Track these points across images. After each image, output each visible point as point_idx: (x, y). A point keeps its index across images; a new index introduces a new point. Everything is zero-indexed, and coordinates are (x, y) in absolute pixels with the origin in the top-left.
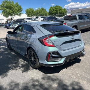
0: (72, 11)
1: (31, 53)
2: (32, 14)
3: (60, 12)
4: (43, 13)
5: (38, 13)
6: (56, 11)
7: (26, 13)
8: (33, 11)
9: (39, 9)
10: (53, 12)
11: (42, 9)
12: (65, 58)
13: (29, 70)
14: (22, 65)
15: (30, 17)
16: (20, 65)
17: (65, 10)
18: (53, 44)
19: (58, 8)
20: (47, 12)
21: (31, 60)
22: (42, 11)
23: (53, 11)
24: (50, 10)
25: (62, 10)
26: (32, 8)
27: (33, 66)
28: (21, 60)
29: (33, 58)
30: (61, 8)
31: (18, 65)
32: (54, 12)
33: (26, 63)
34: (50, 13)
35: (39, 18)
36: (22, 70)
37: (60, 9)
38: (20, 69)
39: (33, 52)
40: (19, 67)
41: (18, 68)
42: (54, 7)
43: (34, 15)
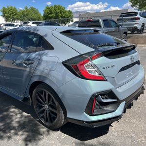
0: (80, 15)
1: (43, 96)
2: (15, 17)
3: (62, 17)
4: (34, 16)
5: (24, 16)
6: (56, 13)
7: (2, 14)
8: (16, 11)
9: (26, 8)
10: (50, 15)
11: (32, 8)
12: (124, 102)
13: (40, 137)
14: (18, 122)
15: (10, 23)
16: (15, 124)
17: (70, 12)
18: (100, 74)
19: (59, 9)
20: (40, 14)
21: (43, 112)
22: (32, 13)
23: (51, 13)
24: (45, 11)
25: (65, 12)
26: (13, 7)
27: (47, 124)
28: (13, 110)
29: (46, 106)
30: (64, 9)
31: (10, 123)
32: (52, 15)
33: (26, 117)
34: (46, 17)
35: (29, 24)
36: (24, 137)
37: (62, 11)
38: (16, 134)
39: (48, 93)
40: (14, 128)
41: (12, 131)
42: (52, 7)
43: (18, 19)
